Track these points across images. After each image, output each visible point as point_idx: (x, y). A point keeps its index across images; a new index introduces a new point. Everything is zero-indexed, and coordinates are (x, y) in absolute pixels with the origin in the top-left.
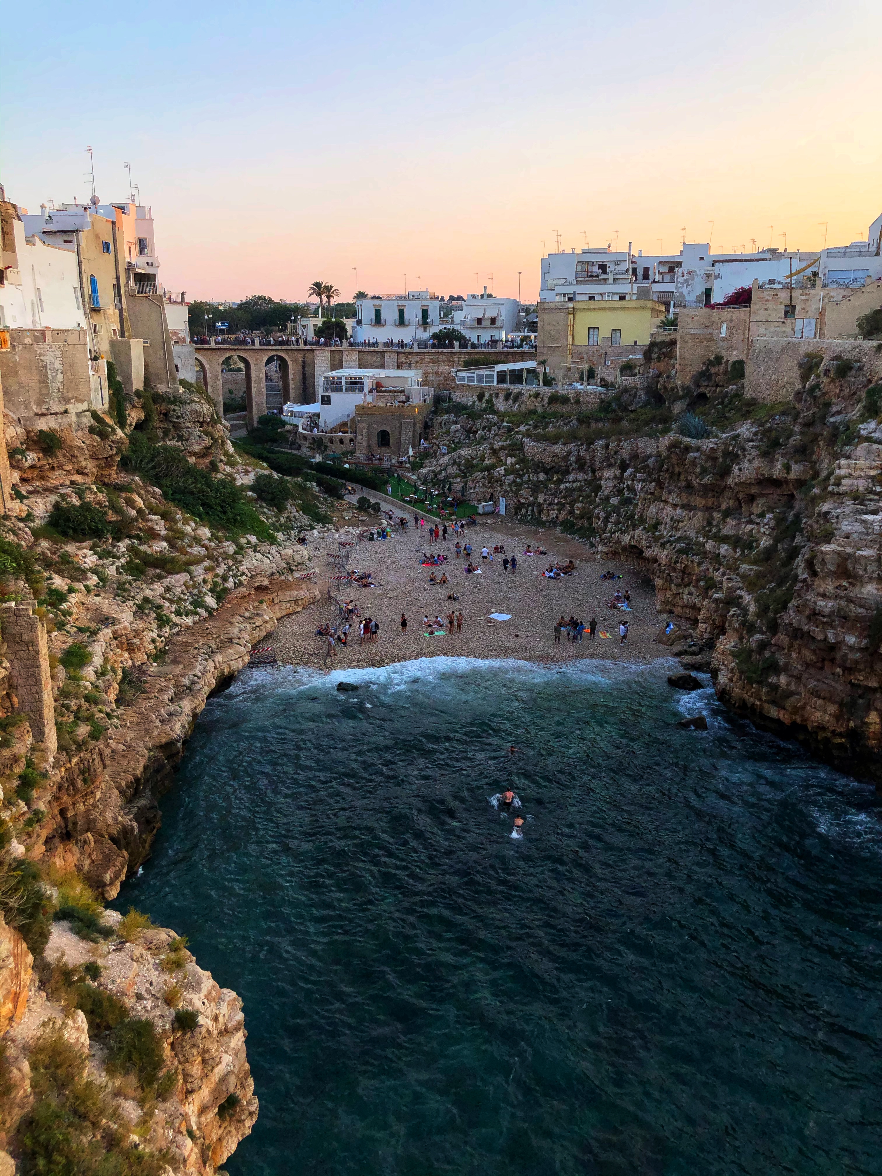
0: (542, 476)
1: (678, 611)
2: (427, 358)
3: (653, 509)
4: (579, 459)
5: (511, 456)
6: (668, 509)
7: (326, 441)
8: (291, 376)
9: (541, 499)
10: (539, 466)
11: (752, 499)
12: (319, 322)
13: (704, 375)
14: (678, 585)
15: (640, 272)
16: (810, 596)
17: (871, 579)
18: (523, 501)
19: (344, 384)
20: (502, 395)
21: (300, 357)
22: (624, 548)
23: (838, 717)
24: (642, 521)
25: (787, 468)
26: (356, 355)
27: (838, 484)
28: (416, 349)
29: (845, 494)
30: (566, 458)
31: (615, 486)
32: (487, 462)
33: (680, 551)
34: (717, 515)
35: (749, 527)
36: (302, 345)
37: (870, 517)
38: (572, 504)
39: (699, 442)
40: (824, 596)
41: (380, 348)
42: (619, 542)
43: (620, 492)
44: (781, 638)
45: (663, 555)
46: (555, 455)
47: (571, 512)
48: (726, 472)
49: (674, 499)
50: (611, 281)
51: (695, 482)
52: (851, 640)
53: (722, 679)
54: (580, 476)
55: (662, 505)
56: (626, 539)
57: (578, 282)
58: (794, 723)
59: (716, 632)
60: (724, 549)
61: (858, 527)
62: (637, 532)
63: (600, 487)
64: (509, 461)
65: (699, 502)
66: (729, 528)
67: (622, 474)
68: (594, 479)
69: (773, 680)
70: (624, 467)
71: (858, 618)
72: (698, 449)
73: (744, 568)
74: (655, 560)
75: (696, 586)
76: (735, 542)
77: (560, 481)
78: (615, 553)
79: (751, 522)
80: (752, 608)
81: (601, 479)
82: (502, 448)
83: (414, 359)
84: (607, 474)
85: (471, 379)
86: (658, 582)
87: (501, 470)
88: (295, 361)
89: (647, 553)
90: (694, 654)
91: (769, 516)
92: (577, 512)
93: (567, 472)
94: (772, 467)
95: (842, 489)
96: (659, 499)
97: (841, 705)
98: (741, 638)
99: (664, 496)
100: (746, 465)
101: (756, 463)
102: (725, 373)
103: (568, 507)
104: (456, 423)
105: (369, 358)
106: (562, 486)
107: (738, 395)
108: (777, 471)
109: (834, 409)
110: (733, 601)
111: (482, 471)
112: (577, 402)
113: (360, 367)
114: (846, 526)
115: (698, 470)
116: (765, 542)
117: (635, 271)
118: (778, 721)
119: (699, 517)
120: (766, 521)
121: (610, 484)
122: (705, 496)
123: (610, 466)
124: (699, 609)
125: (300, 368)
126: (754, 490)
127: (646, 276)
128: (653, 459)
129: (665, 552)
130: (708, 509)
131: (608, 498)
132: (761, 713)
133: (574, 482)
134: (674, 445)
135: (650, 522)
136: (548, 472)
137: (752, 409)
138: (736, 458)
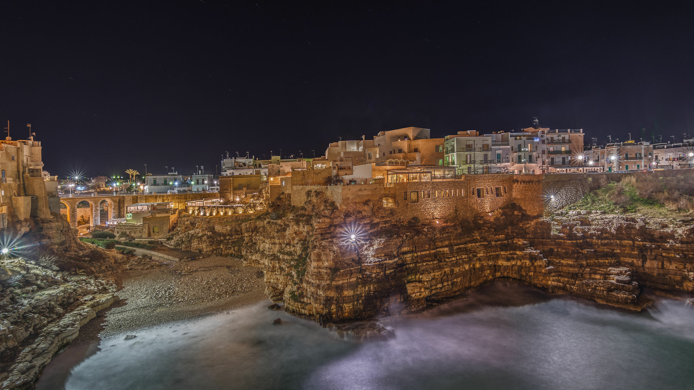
0: (222, 238)
3: (262, 246)
4: (236, 230)
5: (210, 232)
6: (267, 245)
9: (221, 247)
10: (220, 235)
11: (293, 239)
13: (278, 199)
14: (271, 271)
16: (311, 269)
18: (214, 248)
21: (117, 200)
22: (253, 261)
23: (322, 309)
24: (259, 250)
25: (304, 227)
30: (231, 230)
31: (250, 239)
32: (200, 235)
33: (272, 260)
34: (283, 246)
35: (293, 248)
38: (234, 247)
39: (275, 221)
40: (314, 268)
41: (155, 194)
42: (251, 259)
43: (252, 240)
44: (305, 285)
45: (266, 262)
46: (227, 230)
47: (234, 250)
48: (285, 230)
49: (268, 241)
50: (247, 168)
51: (275, 235)
54: (237, 236)
55: (265, 244)
56: (254, 258)
57: (235, 169)
58: (310, 314)
59: (285, 287)
60: (286, 257)
62: (257, 254)
63: (244, 240)
64: (209, 234)
65: (277, 241)
66: (288, 249)
67: (252, 234)
68: (242, 237)
69: (302, 300)
70: (253, 232)
71: (325, 274)
73: (292, 262)
74: (264, 264)
75: (278, 272)
76: (290, 254)
77: (229, 239)
78: (250, 263)
79: (294, 246)
80: (295, 276)
81: (244, 237)
82: (206, 229)
84: (246, 235)
86: (265, 271)
87: (205, 237)
89: (261, 262)
91: (299, 244)
92: (236, 250)
93: (231, 235)
94: (299, 227)
96: (264, 242)
97: (323, 305)
98: (292, 287)
99: (266, 241)
100: (291, 228)
101: (294, 227)
102: (285, 197)
103: (232, 248)
104: (187, 221)
106: (230, 241)
107: (289, 204)
108: (301, 229)
110: (289, 274)
111: (198, 238)
115: (276, 230)
116: (299, 253)
119: (277, 247)
120: (298, 245)
121: (248, 238)
122: (279, 239)
123: (248, 232)
124: (279, 279)
126: (294, 236)
128: (262, 228)
129: (267, 260)
130: (279, 244)
131: (247, 243)
132: (299, 312)
133: (235, 238)
134: (269, 223)
135: (261, 250)
136: (224, 235)
137: (293, 209)
138: (288, 226)
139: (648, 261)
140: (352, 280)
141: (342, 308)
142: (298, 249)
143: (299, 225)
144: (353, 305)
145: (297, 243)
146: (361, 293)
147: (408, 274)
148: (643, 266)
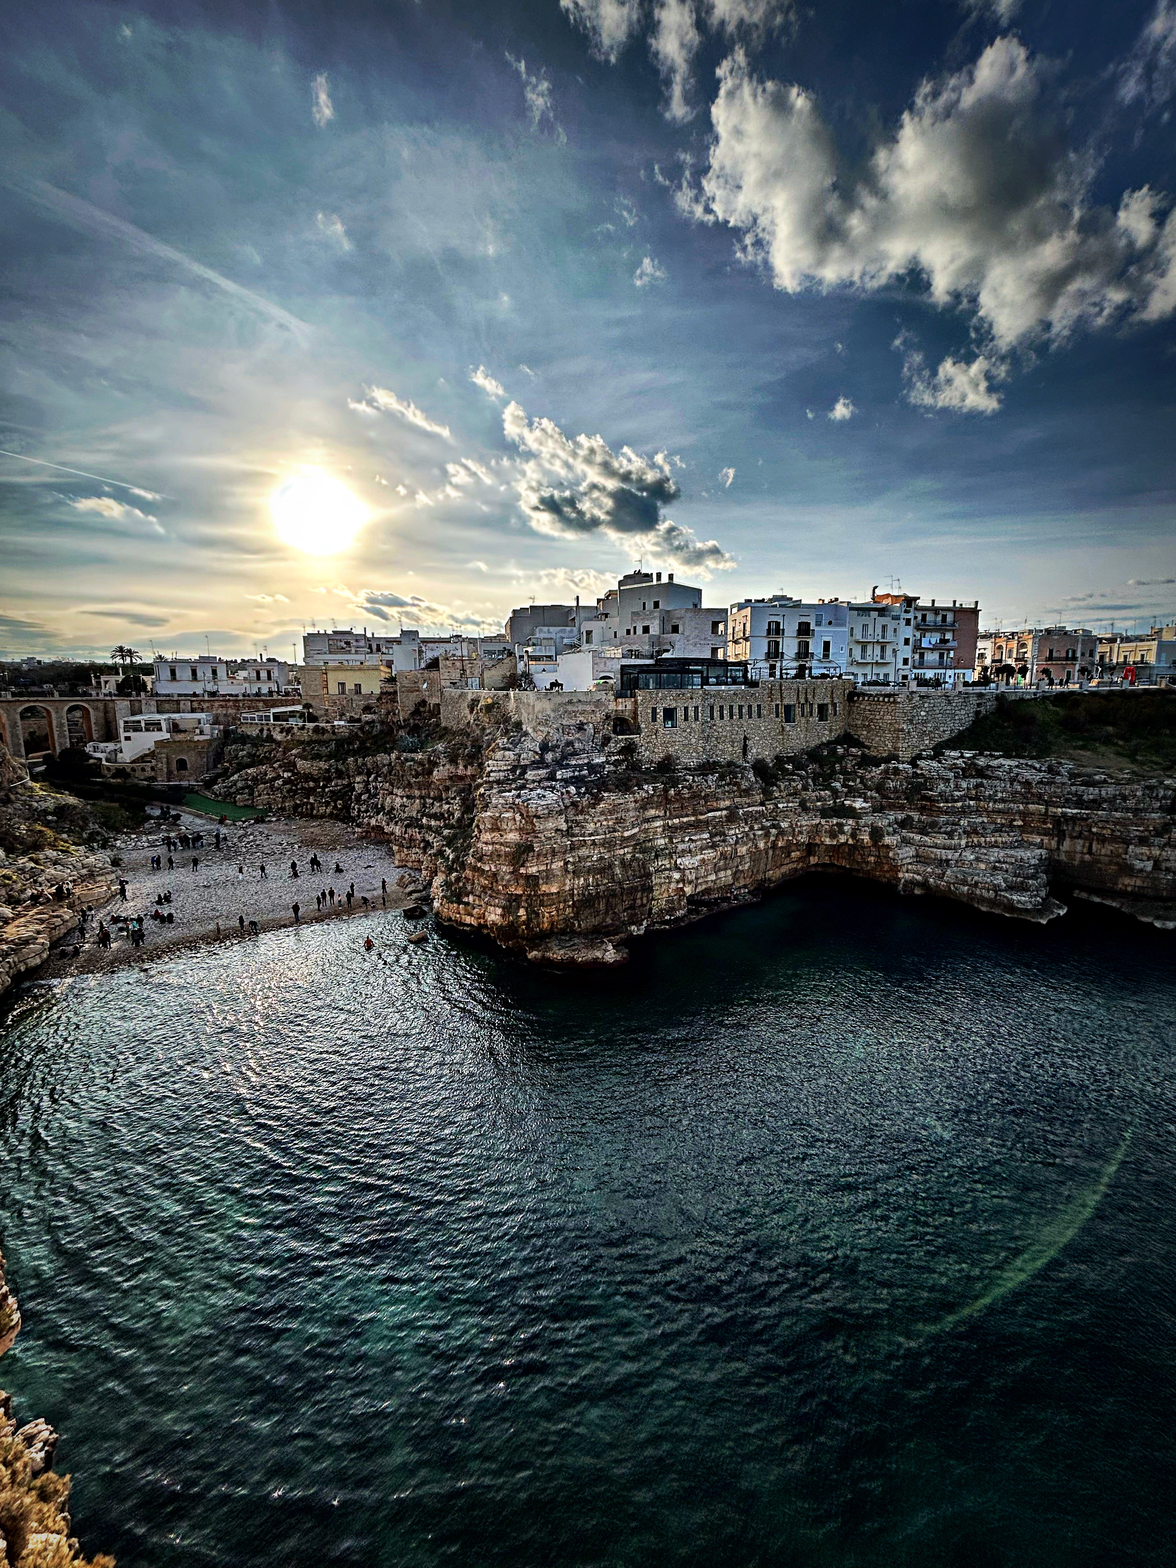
0: (312, 784)
1: (410, 864)
2: (216, 704)
3: (388, 800)
4: (337, 769)
5: (287, 771)
6: (398, 799)
7: (128, 770)
8: (93, 720)
10: (308, 777)
11: (447, 789)
12: (121, 677)
13: (416, 712)
14: (408, 848)
15: (374, 647)
16: (480, 845)
17: (511, 830)
18: (298, 802)
19: (143, 725)
20: (278, 729)
21: (101, 705)
22: (373, 828)
23: (503, 916)
24: (383, 808)
25: (466, 767)
26: (154, 703)
27: (488, 776)
28: (206, 698)
29: (493, 782)
30: (328, 771)
31: (364, 787)
32: (269, 777)
33: (407, 826)
34: (428, 801)
35: (447, 806)
36: (101, 697)
37: (507, 794)
38: (335, 802)
39: (413, 755)
40: (486, 843)
41: (176, 698)
42: (369, 824)
43: (368, 791)
44: (468, 873)
45: (397, 830)
46: (320, 769)
47: (335, 807)
48: (430, 773)
49: (400, 792)
50: (353, 651)
51: (413, 781)
52: (504, 868)
53: (436, 904)
54: (340, 782)
55: (394, 797)
56: (373, 822)
57: (331, 653)
58: (479, 924)
59: (432, 875)
60: (433, 822)
61: (502, 801)
62: (380, 816)
63: (354, 789)
64: (286, 775)
65: (417, 793)
66: (436, 807)
67: (368, 778)
68: (350, 784)
69: (465, 899)
70: (368, 774)
71: (507, 854)
72: (413, 760)
73: (446, 832)
74: (392, 833)
75: (418, 847)
76: (440, 816)
77: (325, 786)
78: (367, 832)
79: (448, 803)
80: (451, 857)
81: (354, 783)
82: (280, 766)
83: (205, 705)
84: (358, 779)
85: (253, 719)
86: (395, 848)
87: (280, 782)
88: (96, 709)
89: (387, 830)
90: (420, 891)
91: (458, 798)
92: (339, 806)
93: (329, 780)
94: (457, 768)
95: (491, 779)
96: (392, 793)
97: (503, 908)
98: (446, 877)
99: (395, 791)
100: (441, 768)
101: (448, 766)
102: (430, 711)
103: (332, 804)
104: (243, 750)
105: (167, 706)
106: (327, 790)
107: (438, 725)
108: (461, 771)
109: (488, 731)
110: (440, 854)
111: (265, 783)
112: (334, 733)
113: (159, 712)
114: (494, 801)
115: (414, 773)
116: (457, 815)
117: (370, 647)
118: (471, 925)
119: (417, 803)
120: (456, 802)
121: (361, 785)
122: (419, 789)
123: (360, 774)
124: (422, 862)
125: (102, 714)
126: (448, 783)
127: (378, 650)
129: (398, 827)
130: (421, 797)
131: (361, 795)
132: (459, 921)
133: (336, 785)
134: (398, 758)
135: (387, 809)
136: (316, 781)
137: (444, 733)
138: (435, 764)
139: (1068, 839)
140: (554, 866)
141: (538, 915)
142: (456, 807)
143: (457, 764)
144: (558, 910)
145: (454, 798)
146: (572, 889)
147: (657, 856)
148: (1058, 849)
